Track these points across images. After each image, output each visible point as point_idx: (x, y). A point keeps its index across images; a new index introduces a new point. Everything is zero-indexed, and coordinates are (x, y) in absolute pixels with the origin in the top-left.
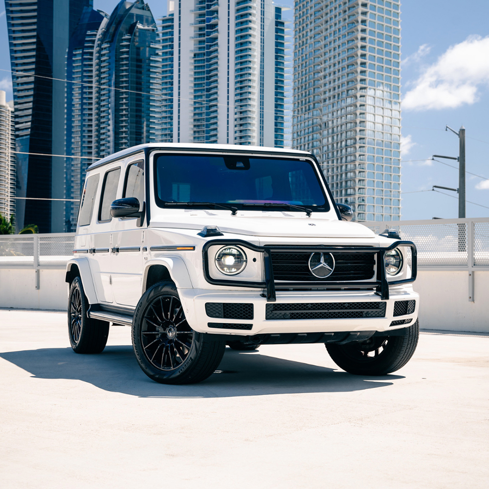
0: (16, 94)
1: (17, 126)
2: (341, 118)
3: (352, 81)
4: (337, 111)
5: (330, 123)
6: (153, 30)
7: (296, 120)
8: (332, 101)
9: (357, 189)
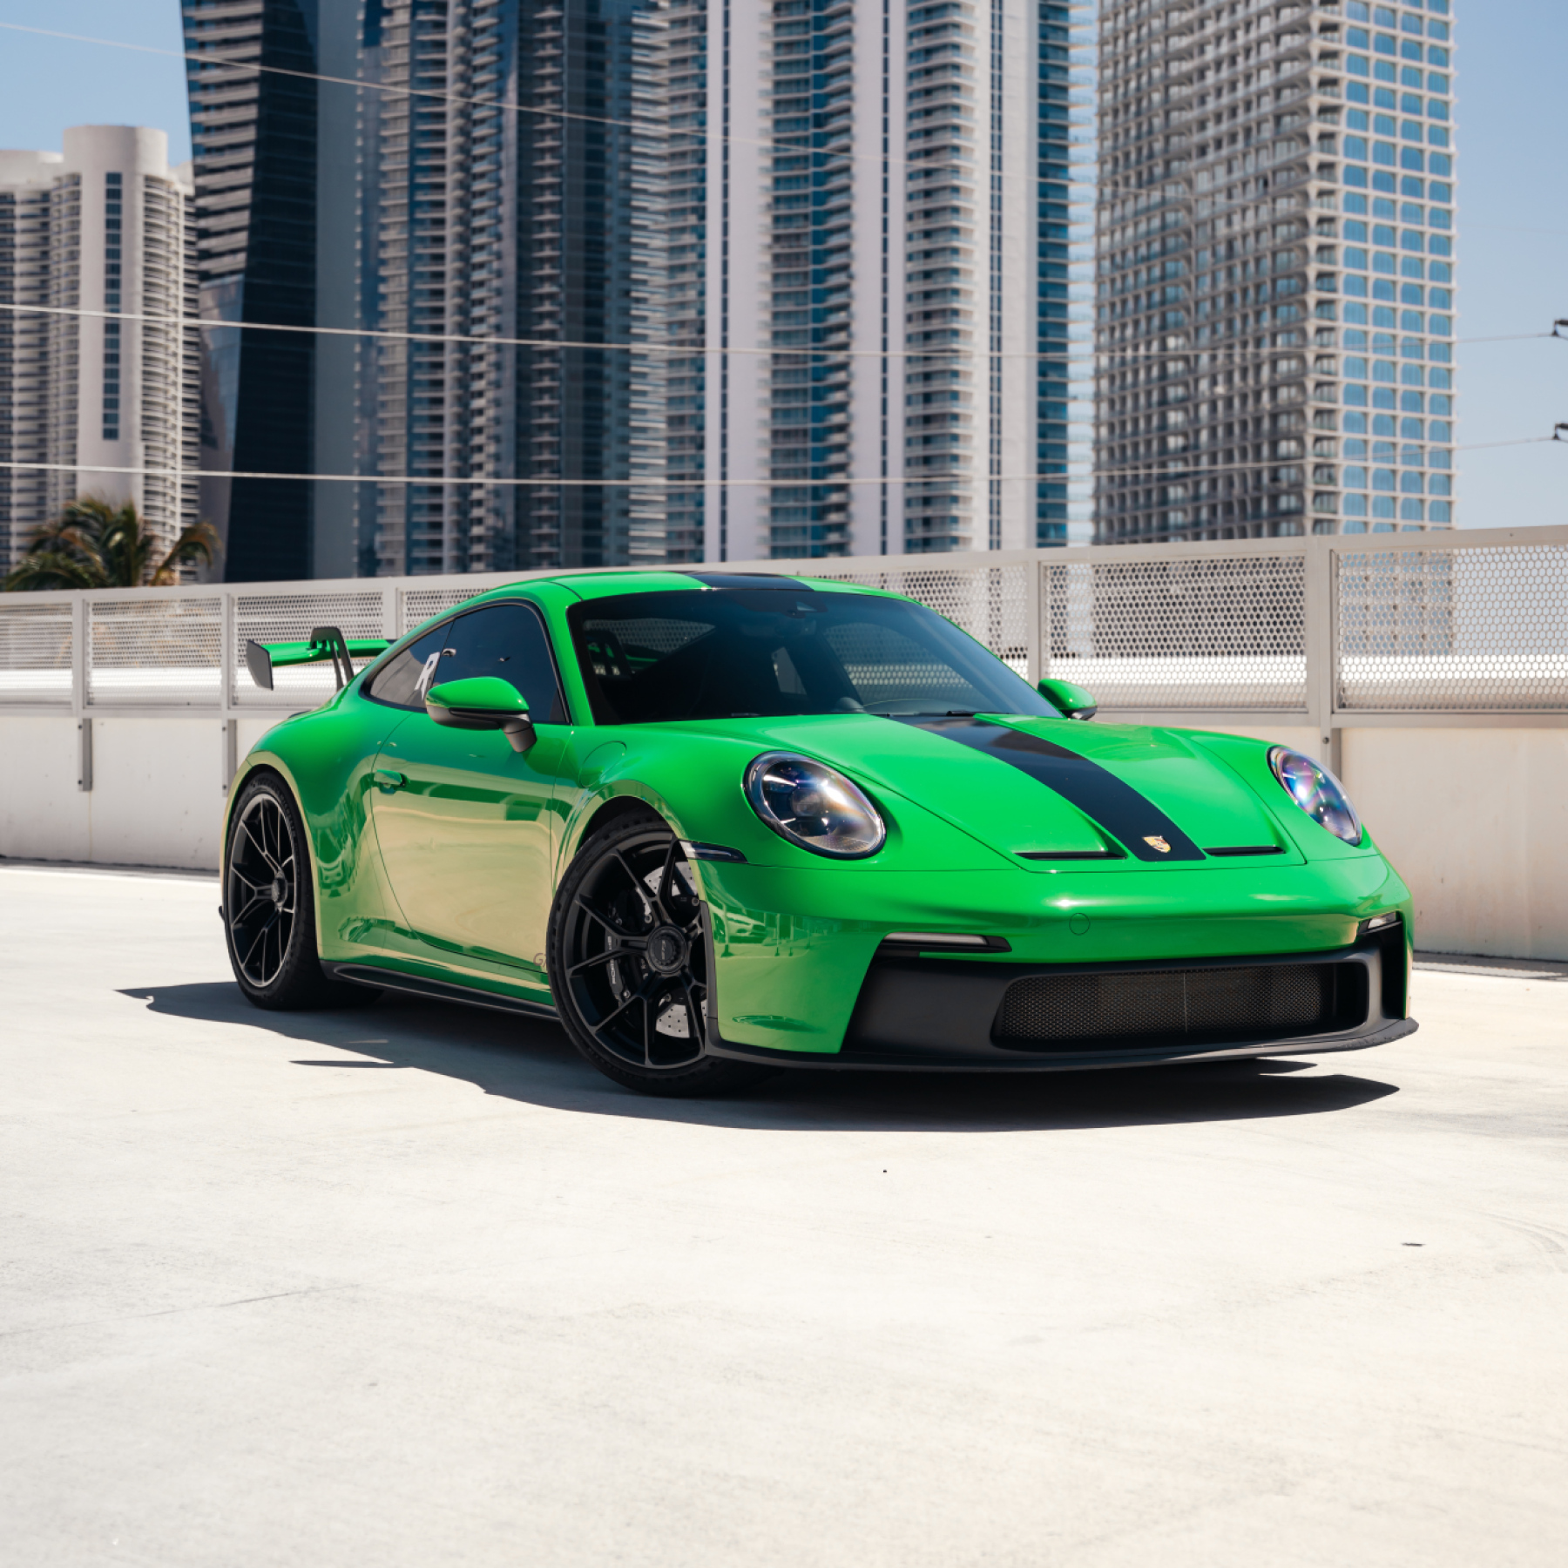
0: (200, 139)
1: (205, 244)
2: (1257, 208)
4: (1244, 184)
5: (1221, 223)
7: (1106, 214)
8: (1225, 151)
9: (1309, 441)
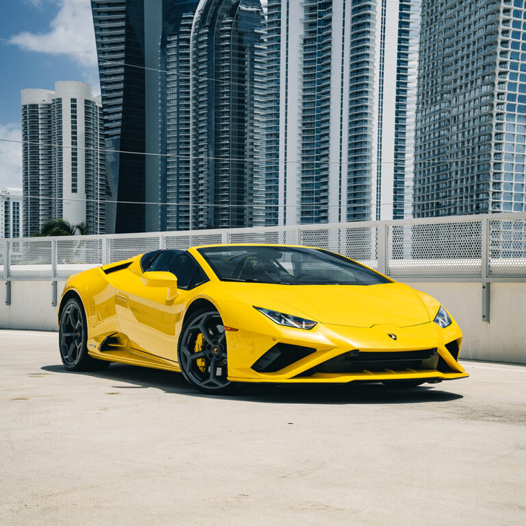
0: (103, 87)
1: (106, 125)
3: (490, 65)
4: (470, 102)
5: (461, 117)
6: (258, 12)
7: (419, 114)
8: (463, 90)
9: (491, 194)
